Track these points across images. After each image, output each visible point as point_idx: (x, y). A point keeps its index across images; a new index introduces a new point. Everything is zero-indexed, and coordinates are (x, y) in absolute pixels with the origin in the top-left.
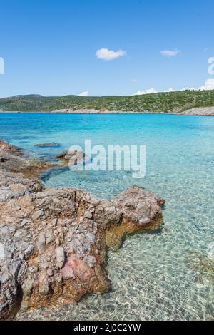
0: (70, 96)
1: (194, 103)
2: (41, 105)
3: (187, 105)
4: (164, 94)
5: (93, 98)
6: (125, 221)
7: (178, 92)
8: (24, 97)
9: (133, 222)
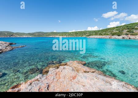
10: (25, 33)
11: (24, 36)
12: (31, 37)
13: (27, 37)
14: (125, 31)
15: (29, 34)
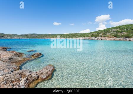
0: (46, 34)
1: (78, 36)
2: (37, 36)
3: (77, 37)
4: (71, 34)
5: (52, 35)
6: (39, 78)
7: (74, 34)
8: (31, 34)
9: (42, 78)
10: (17, 35)
11: (16, 38)
12: (23, 38)
13: (19, 38)
14: (101, 34)
15: (22, 36)
